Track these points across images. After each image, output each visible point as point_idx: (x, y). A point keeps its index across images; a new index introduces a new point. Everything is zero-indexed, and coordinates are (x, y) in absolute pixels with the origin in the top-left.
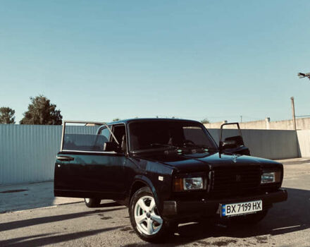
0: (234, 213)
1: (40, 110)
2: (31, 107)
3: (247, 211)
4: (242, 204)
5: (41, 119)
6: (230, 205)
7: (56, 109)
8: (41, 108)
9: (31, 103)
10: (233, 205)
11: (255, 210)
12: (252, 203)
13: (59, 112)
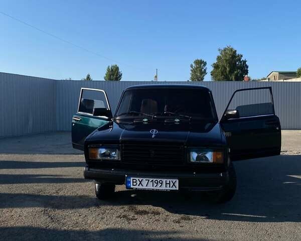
0: (140, 187)
1: (226, 60)
2: (219, 58)
3: (158, 188)
4: (151, 180)
5: (228, 69)
6: (137, 179)
7: (243, 59)
8: (227, 59)
9: (219, 55)
10: (141, 179)
11: (168, 188)
12: (164, 180)
13: (245, 62)
